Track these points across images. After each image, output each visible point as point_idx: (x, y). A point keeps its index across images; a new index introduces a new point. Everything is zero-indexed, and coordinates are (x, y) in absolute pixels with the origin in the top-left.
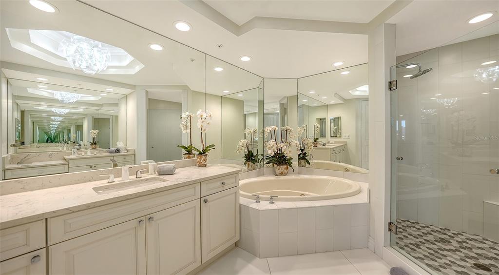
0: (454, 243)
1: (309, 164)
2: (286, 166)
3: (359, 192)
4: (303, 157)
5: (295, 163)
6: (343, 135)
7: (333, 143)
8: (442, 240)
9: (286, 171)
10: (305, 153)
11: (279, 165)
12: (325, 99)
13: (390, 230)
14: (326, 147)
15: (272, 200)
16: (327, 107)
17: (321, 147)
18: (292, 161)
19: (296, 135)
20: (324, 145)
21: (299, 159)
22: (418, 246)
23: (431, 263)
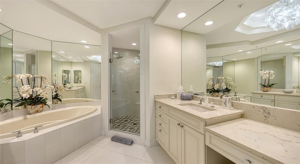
0: (129, 120)
1: (61, 101)
2: (41, 105)
3: (96, 110)
4: (56, 97)
5: (49, 102)
6: (82, 81)
7: (75, 87)
8: (126, 121)
9: (41, 109)
10: (58, 94)
11: (34, 105)
12: (70, 58)
13: (110, 122)
14: (72, 89)
15: (36, 130)
16: (71, 63)
17: (68, 89)
18: (47, 101)
19: (50, 81)
20: (70, 88)
21: (53, 98)
22: (119, 126)
23: (123, 129)
